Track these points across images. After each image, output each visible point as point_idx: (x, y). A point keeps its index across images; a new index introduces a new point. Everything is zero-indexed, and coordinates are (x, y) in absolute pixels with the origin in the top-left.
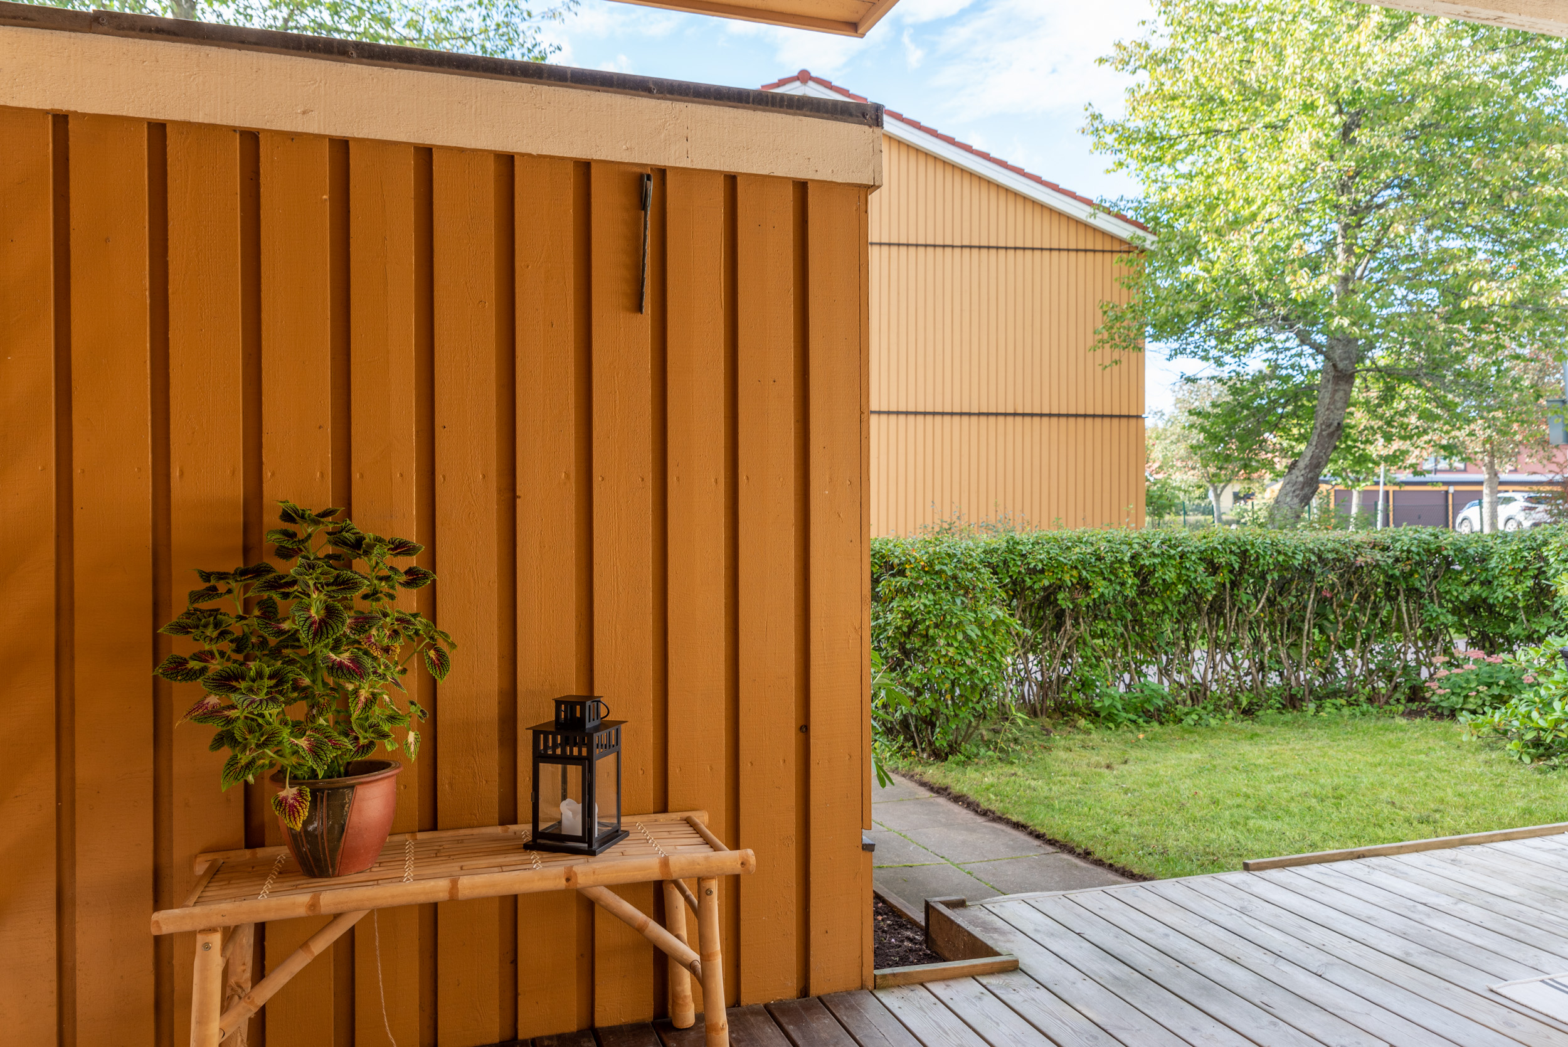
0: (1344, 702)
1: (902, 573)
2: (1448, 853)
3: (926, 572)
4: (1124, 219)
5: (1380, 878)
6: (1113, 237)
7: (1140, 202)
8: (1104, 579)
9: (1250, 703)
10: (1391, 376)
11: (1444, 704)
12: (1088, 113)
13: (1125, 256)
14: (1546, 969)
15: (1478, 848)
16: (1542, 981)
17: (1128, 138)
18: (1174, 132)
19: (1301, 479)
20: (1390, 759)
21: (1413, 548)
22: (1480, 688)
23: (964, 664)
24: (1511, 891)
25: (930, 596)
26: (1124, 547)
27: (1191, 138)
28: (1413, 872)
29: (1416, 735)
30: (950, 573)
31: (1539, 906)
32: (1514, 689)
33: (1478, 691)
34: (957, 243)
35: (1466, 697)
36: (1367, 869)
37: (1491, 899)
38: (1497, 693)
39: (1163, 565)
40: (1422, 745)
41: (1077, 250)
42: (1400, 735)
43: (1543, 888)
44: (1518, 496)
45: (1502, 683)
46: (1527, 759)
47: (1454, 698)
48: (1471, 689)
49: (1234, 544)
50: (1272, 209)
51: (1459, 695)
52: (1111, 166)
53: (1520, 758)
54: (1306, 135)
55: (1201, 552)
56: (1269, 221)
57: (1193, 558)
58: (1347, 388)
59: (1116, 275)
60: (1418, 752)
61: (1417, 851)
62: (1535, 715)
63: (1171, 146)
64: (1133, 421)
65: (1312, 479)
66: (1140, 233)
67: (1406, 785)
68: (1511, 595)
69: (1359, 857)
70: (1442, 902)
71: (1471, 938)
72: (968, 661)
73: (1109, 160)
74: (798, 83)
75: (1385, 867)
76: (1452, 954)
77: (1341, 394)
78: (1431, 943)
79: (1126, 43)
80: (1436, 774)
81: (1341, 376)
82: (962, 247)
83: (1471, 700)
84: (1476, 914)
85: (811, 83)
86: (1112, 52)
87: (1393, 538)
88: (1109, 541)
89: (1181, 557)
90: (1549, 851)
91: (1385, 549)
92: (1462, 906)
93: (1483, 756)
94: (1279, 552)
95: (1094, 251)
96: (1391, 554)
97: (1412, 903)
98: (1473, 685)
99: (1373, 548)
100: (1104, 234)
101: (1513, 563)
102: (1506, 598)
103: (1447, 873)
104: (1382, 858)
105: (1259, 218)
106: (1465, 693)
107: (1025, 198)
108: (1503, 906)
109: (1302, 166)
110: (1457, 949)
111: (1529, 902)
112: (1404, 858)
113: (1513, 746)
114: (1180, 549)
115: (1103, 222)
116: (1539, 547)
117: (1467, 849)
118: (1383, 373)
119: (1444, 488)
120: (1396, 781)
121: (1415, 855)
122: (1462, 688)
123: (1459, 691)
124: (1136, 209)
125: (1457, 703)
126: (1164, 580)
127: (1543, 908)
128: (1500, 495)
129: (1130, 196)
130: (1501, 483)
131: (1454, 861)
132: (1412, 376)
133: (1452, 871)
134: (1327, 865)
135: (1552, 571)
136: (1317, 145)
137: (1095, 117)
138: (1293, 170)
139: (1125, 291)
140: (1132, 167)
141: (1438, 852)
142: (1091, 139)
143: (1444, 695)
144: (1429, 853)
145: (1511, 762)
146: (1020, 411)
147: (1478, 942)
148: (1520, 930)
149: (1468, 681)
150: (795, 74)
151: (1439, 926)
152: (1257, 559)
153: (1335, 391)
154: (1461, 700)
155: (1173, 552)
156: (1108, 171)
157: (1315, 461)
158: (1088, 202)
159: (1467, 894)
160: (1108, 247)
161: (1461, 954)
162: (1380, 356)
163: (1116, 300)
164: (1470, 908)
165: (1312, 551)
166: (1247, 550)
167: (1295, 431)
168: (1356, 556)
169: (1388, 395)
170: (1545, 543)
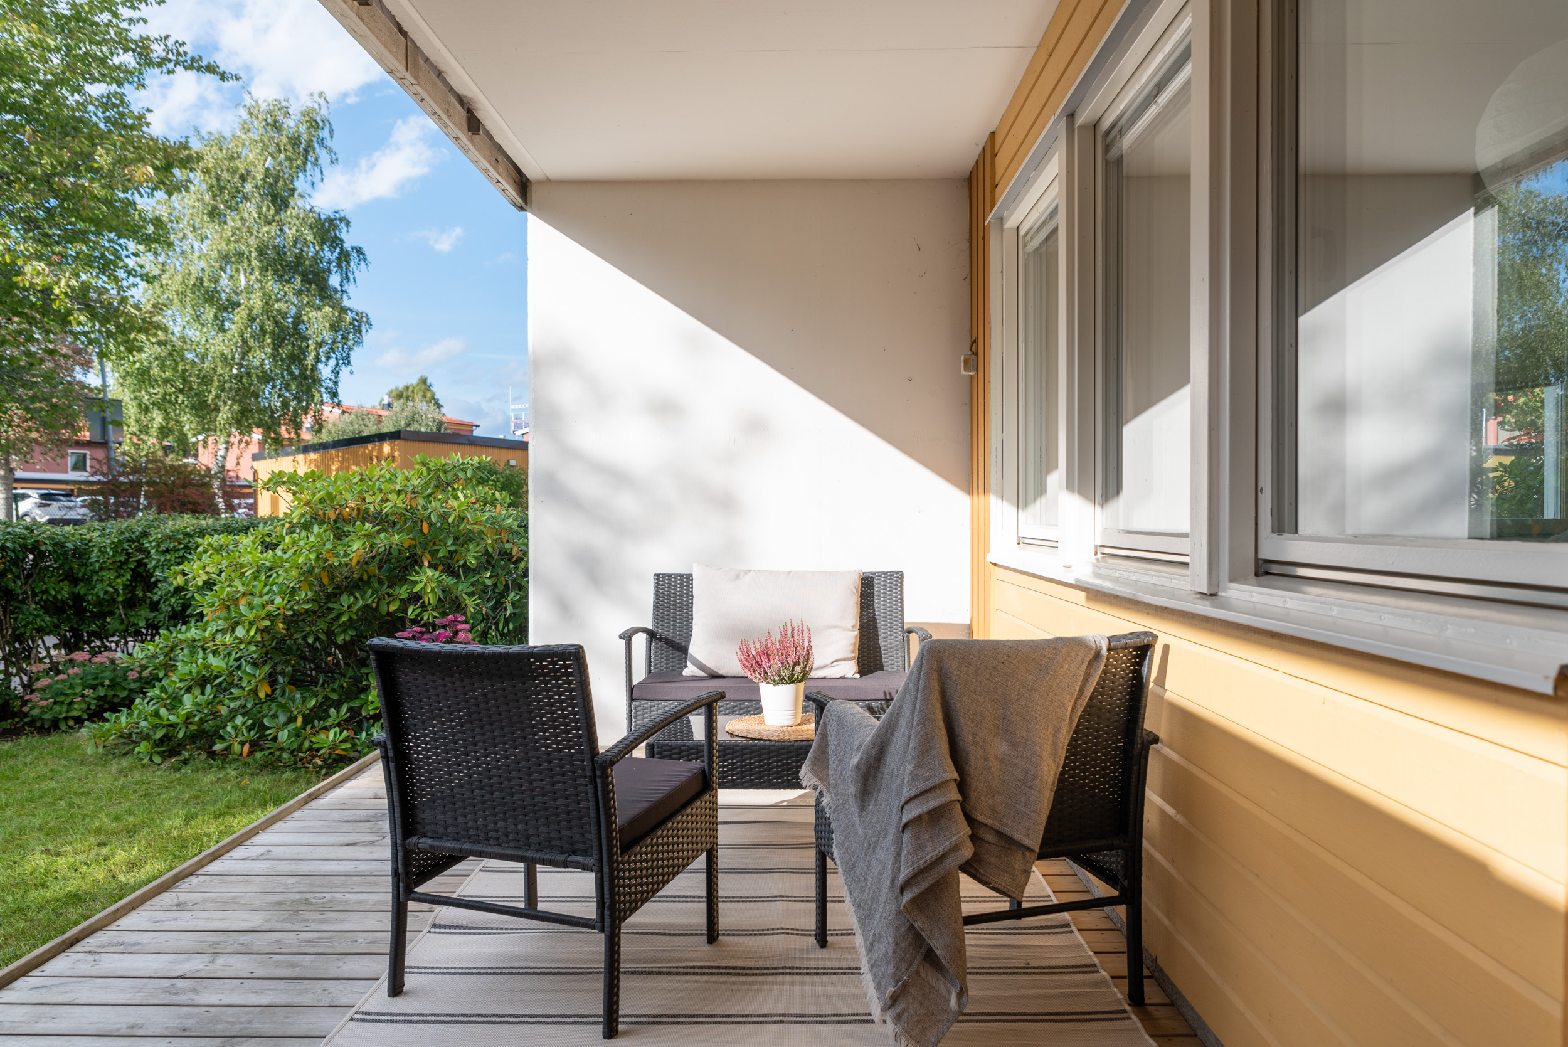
2: (167, 898)
5: (112, 963)
11: (46, 717)
14: (344, 1001)
15: (194, 880)
16: (352, 1019)
20: (19, 796)
21: (9, 545)
22: (86, 692)
24: (255, 920)
28: (145, 938)
29: (29, 759)
31: (288, 926)
32: (118, 687)
33: (83, 696)
35: (71, 703)
36: (91, 958)
37: (244, 938)
38: (102, 694)
40: (42, 770)
42: (11, 762)
43: (280, 903)
44: (34, 494)
45: (107, 682)
46: (157, 759)
47: (57, 708)
48: (75, 694)
51: (62, 703)
53: (151, 760)
60: (41, 778)
61: (134, 909)
62: (163, 712)
67: (52, 823)
68: (111, 590)
69: (72, 945)
70: (196, 965)
71: (253, 999)
75: (111, 944)
76: (250, 1032)
78: (220, 1028)
80: (76, 800)
83: (76, 706)
84: (240, 965)
90: (257, 858)
92: (221, 960)
93: (114, 767)
97: (167, 983)
98: (77, 690)
101: (113, 556)
103: (181, 925)
104: (100, 933)
106: (69, 700)
108: (260, 942)
110: (250, 1022)
111: (279, 926)
112: (125, 922)
113: (143, 747)
116: (138, 540)
117: (184, 885)
120: (37, 822)
121: (134, 914)
122: (66, 695)
123: (62, 698)
125: (60, 713)
127: (294, 928)
128: (14, 491)
131: (180, 906)
133: (184, 920)
134: (36, 972)
135: (154, 563)
141: (156, 901)
143: (47, 707)
144: (147, 905)
145: (143, 766)
147: (265, 1000)
148: (292, 965)
149: (71, 687)
151: (214, 999)
154: (65, 708)
159: (218, 943)
161: (258, 1026)
164: (232, 960)
170: (145, 534)
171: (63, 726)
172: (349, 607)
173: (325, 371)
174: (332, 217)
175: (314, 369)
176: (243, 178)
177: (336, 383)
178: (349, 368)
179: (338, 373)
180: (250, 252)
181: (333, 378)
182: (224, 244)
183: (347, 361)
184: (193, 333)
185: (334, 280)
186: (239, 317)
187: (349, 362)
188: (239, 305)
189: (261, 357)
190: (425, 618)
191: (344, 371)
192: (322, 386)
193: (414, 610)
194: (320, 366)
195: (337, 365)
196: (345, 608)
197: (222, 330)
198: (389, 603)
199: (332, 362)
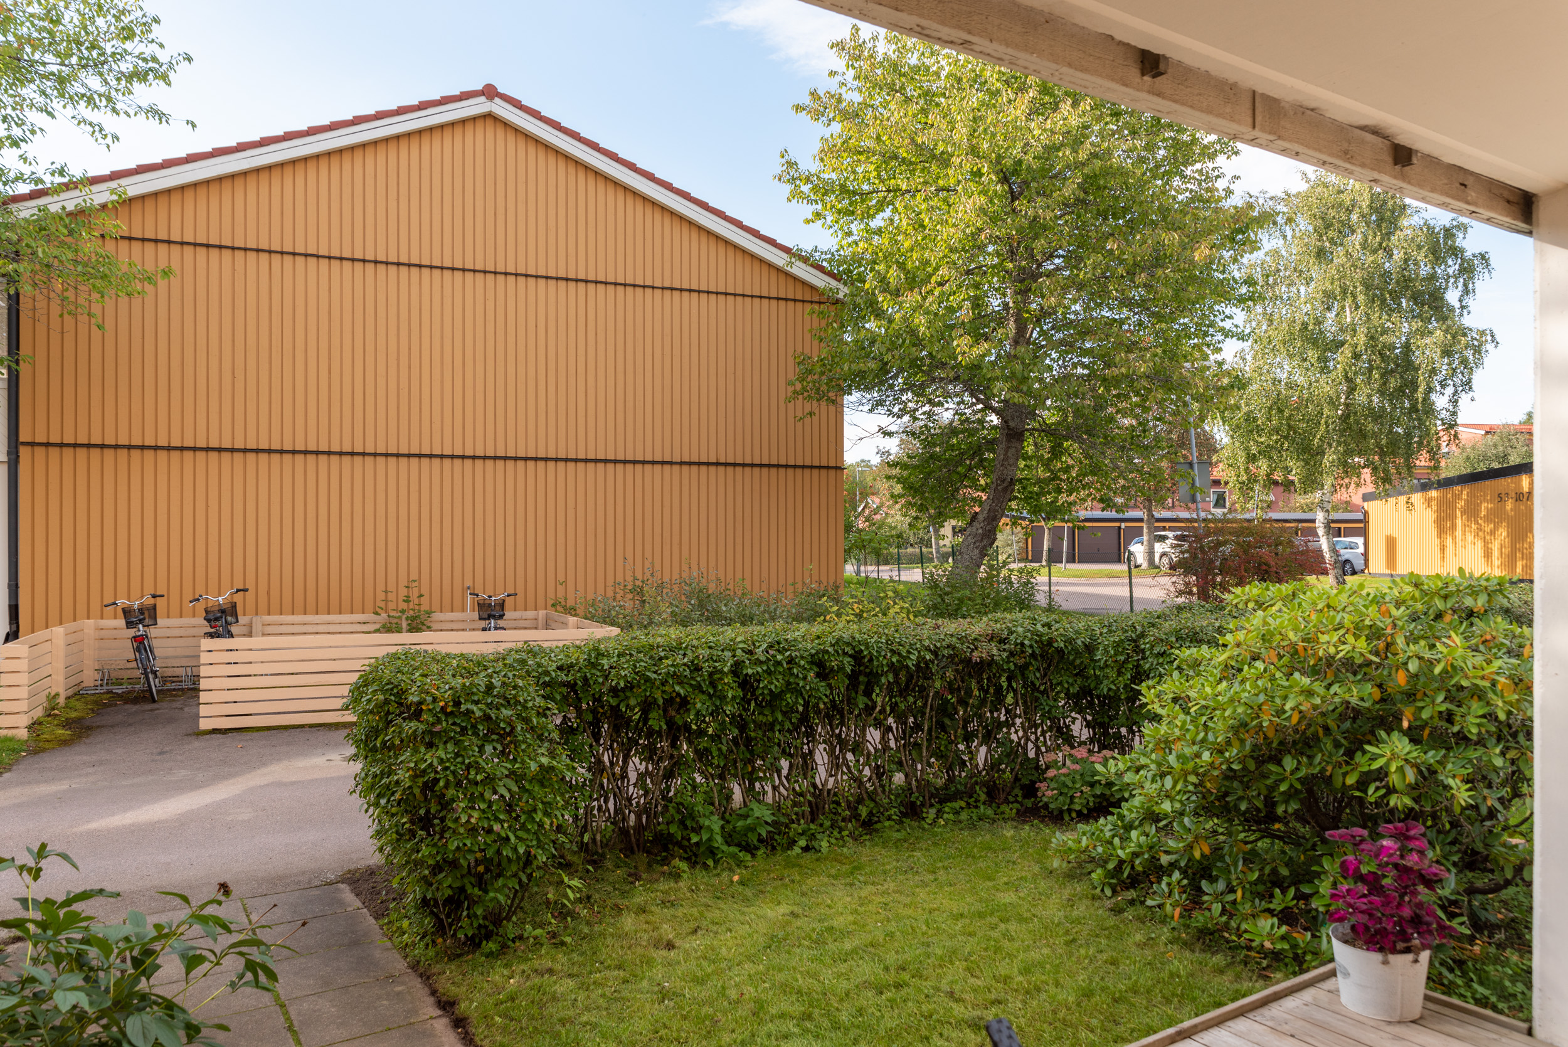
0: (963, 804)
1: (417, 715)
3: (447, 715)
4: (820, 268)
6: (813, 288)
7: (833, 255)
8: (703, 692)
9: (871, 814)
10: (1055, 434)
11: (1051, 807)
12: (784, 161)
13: (816, 307)
17: (823, 190)
18: (866, 187)
19: (980, 531)
21: (1026, 642)
22: (1084, 789)
23: (489, 831)
25: (450, 747)
26: (728, 654)
27: (881, 195)
30: (478, 714)
32: (1114, 788)
33: (1082, 792)
34: (658, 284)
35: (1072, 797)
38: (1099, 793)
39: (769, 672)
41: (778, 299)
44: (1170, 534)
45: (1102, 783)
47: (1062, 798)
48: (1076, 789)
49: (848, 644)
50: (943, 272)
51: (1066, 795)
52: (810, 217)
54: (971, 201)
55: (812, 656)
56: (941, 284)
57: (802, 663)
58: (1017, 445)
59: (808, 327)
63: (863, 201)
64: (832, 472)
65: (989, 531)
66: (834, 283)
68: (1114, 687)
72: (496, 827)
73: (808, 210)
74: (483, 99)
77: (1013, 450)
79: (821, 93)
81: (1013, 434)
82: (663, 288)
83: (1074, 803)
85: (497, 100)
86: (807, 100)
87: (1009, 629)
88: (710, 648)
89: (789, 663)
91: (1003, 641)
94: (893, 652)
95: (795, 300)
96: (1006, 647)
98: (1078, 786)
99: (991, 639)
100: (804, 283)
101: (1116, 655)
102: (1110, 689)
105: (933, 280)
106: (1069, 791)
107: (727, 242)
109: (968, 231)
113: (1097, 875)
114: (788, 653)
115: (800, 270)
118: (1048, 431)
119: (1117, 524)
122: (1069, 787)
124: (830, 261)
126: (770, 690)
128: (1155, 532)
129: (824, 247)
130: (1159, 520)
132: (1072, 433)
136: (982, 211)
137: (791, 164)
138: (961, 235)
139: (816, 343)
140: (829, 219)
142: (787, 188)
146: (722, 460)
150: (480, 88)
152: (871, 660)
153: (1008, 448)
155: (779, 657)
156: (808, 221)
157: (992, 515)
158: (787, 250)
160: (808, 298)
162: (1049, 416)
163: (807, 351)
165: (928, 649)
166: (862, 651)
167: (982, 482)
168: (972, 651)
169: (1057, 452)
170: (1142, 635)
171: (1066, 817)
172: (1293, 772)
173: (1441, 401)
174: (1448, 226)
175: (1426, 399)
176: (1349, 211)
177: (1455, 413)
178: (1471, 394)
179: (1456, 401)
180: (1355, 287)
181: (1451, 408)
182: (1328, 284)
183: (1468, 385)
184: (1298, 378)
185: (1452, 297)
186: (1343, 357)
187: (1471, 388)
188: (1342, 343)
189: (1367, 396)
190: (1392, 804)
191: (1464, 399)
192: (1436, 417)
193: (1377, 789)
194: (1433, 397)
195: (1456, 392)
196: (1288, 773)
197: (1325, 370)
198: (1345, 775)
199: (1449, 390)
